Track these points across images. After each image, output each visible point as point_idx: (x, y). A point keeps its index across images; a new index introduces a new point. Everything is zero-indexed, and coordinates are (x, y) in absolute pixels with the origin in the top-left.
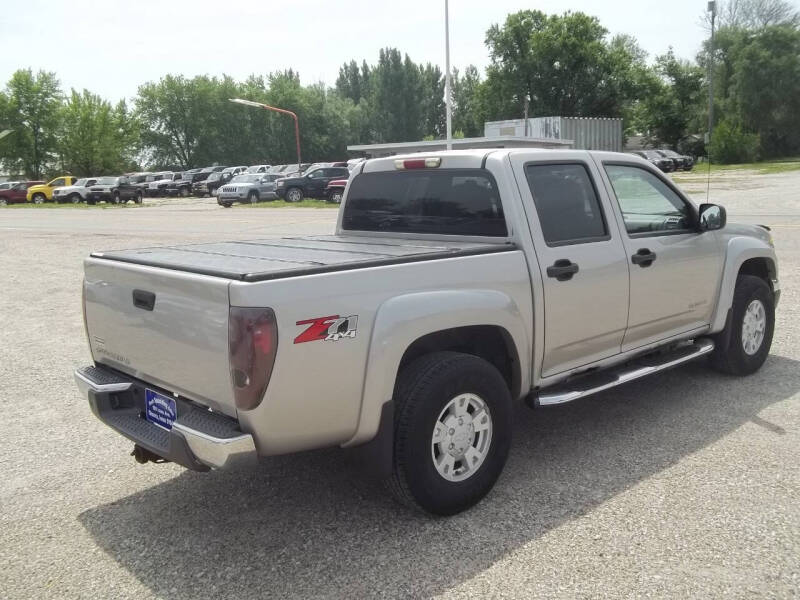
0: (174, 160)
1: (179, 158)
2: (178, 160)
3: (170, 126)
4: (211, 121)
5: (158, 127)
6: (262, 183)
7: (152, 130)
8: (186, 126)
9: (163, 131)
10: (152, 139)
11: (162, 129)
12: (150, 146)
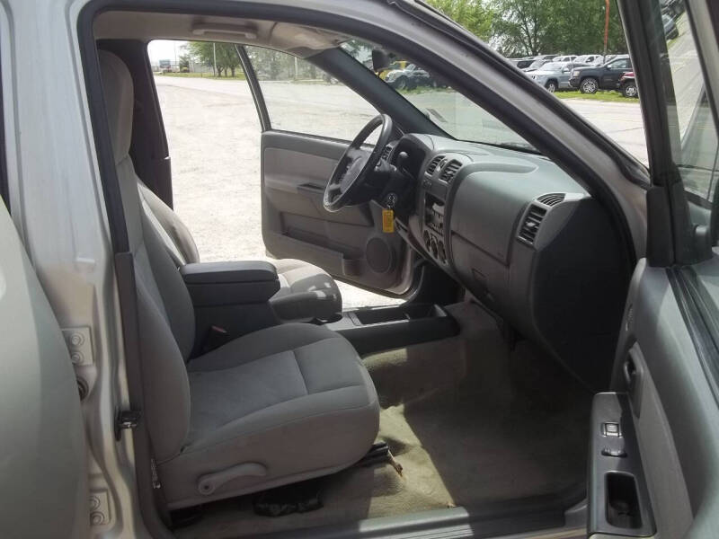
0: (520, 48)
1: (526, 46)
2: (524, 48)
3: (522, 16)
4: (560, 10)
5: (510, 17)
6: (563, 72)
7: (505, 19)
8: (536, 15)
9: (515, 20)
10: (502, 28)
11: (513, 18)
12: (500, 34)
